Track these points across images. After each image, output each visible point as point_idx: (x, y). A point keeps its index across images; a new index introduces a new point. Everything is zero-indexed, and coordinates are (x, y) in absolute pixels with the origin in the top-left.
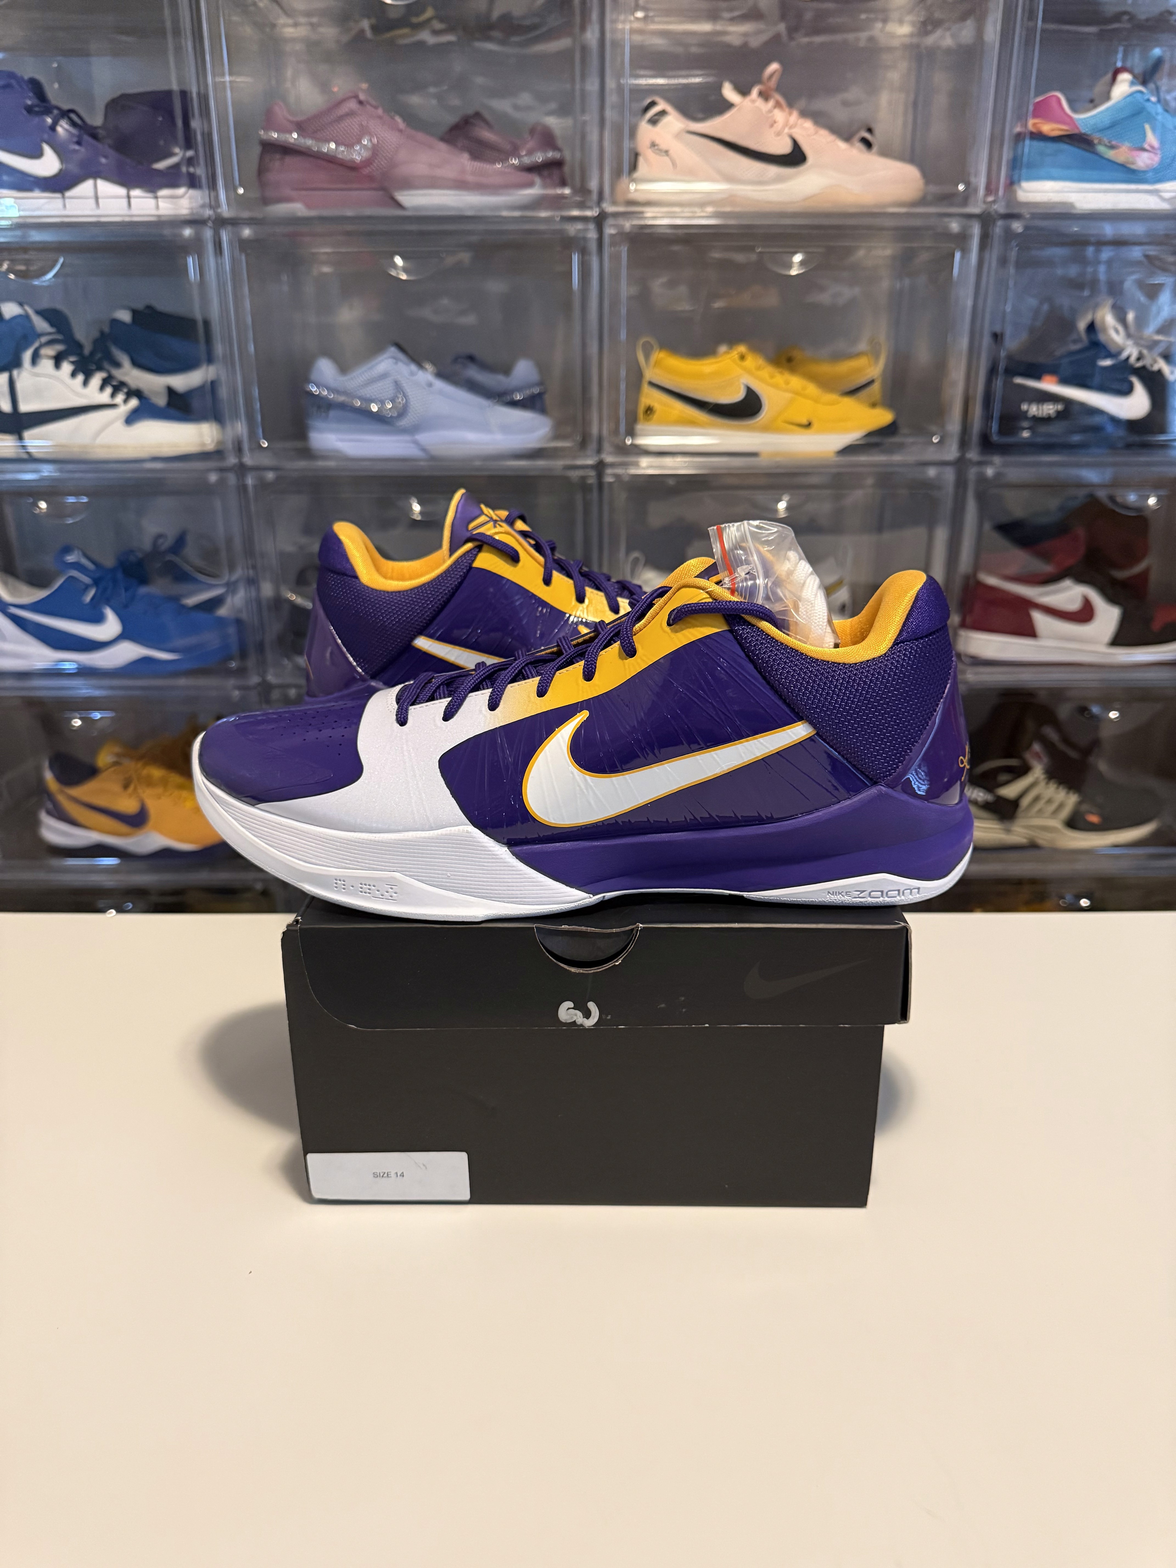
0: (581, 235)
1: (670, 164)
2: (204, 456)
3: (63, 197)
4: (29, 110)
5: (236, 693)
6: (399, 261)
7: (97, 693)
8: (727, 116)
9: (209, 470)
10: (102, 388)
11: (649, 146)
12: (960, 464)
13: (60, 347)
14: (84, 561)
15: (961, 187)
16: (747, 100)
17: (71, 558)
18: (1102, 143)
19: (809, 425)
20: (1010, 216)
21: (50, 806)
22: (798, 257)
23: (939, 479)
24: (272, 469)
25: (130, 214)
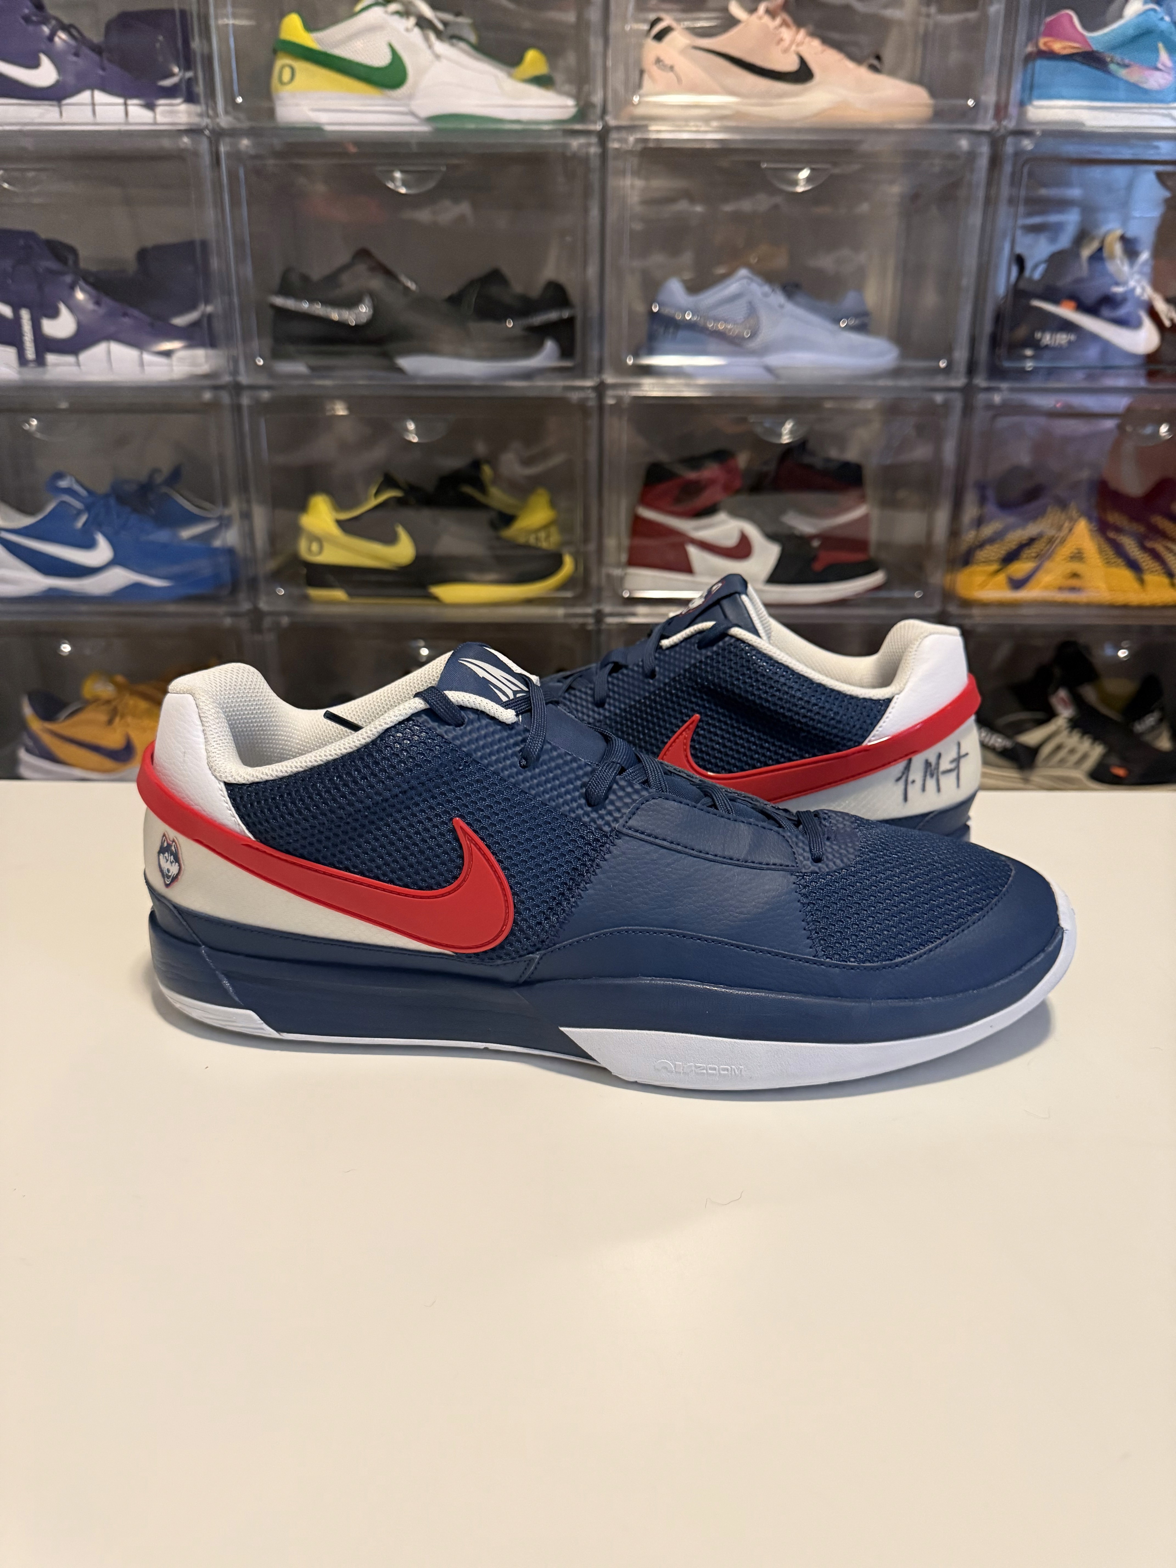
0: (583, 150)
1: (675, 78)
3: (60, 106)
4: (27, 19)
5: (228, 620)
6: (398, 175)
7: (88, 618)
8: (734, 32)
9: (202, 388)
11: (654, 62)
12: (968, 391)
14: (77, 487)
15: (971, 103)
16: (754, 17)
17: (63, 484)
18: (1115, 61)
20: (1019, 133)
21: (29, 742)
22: (804, 174)
23: (946, 405)
24: (268, 388)
25: (127, 123)
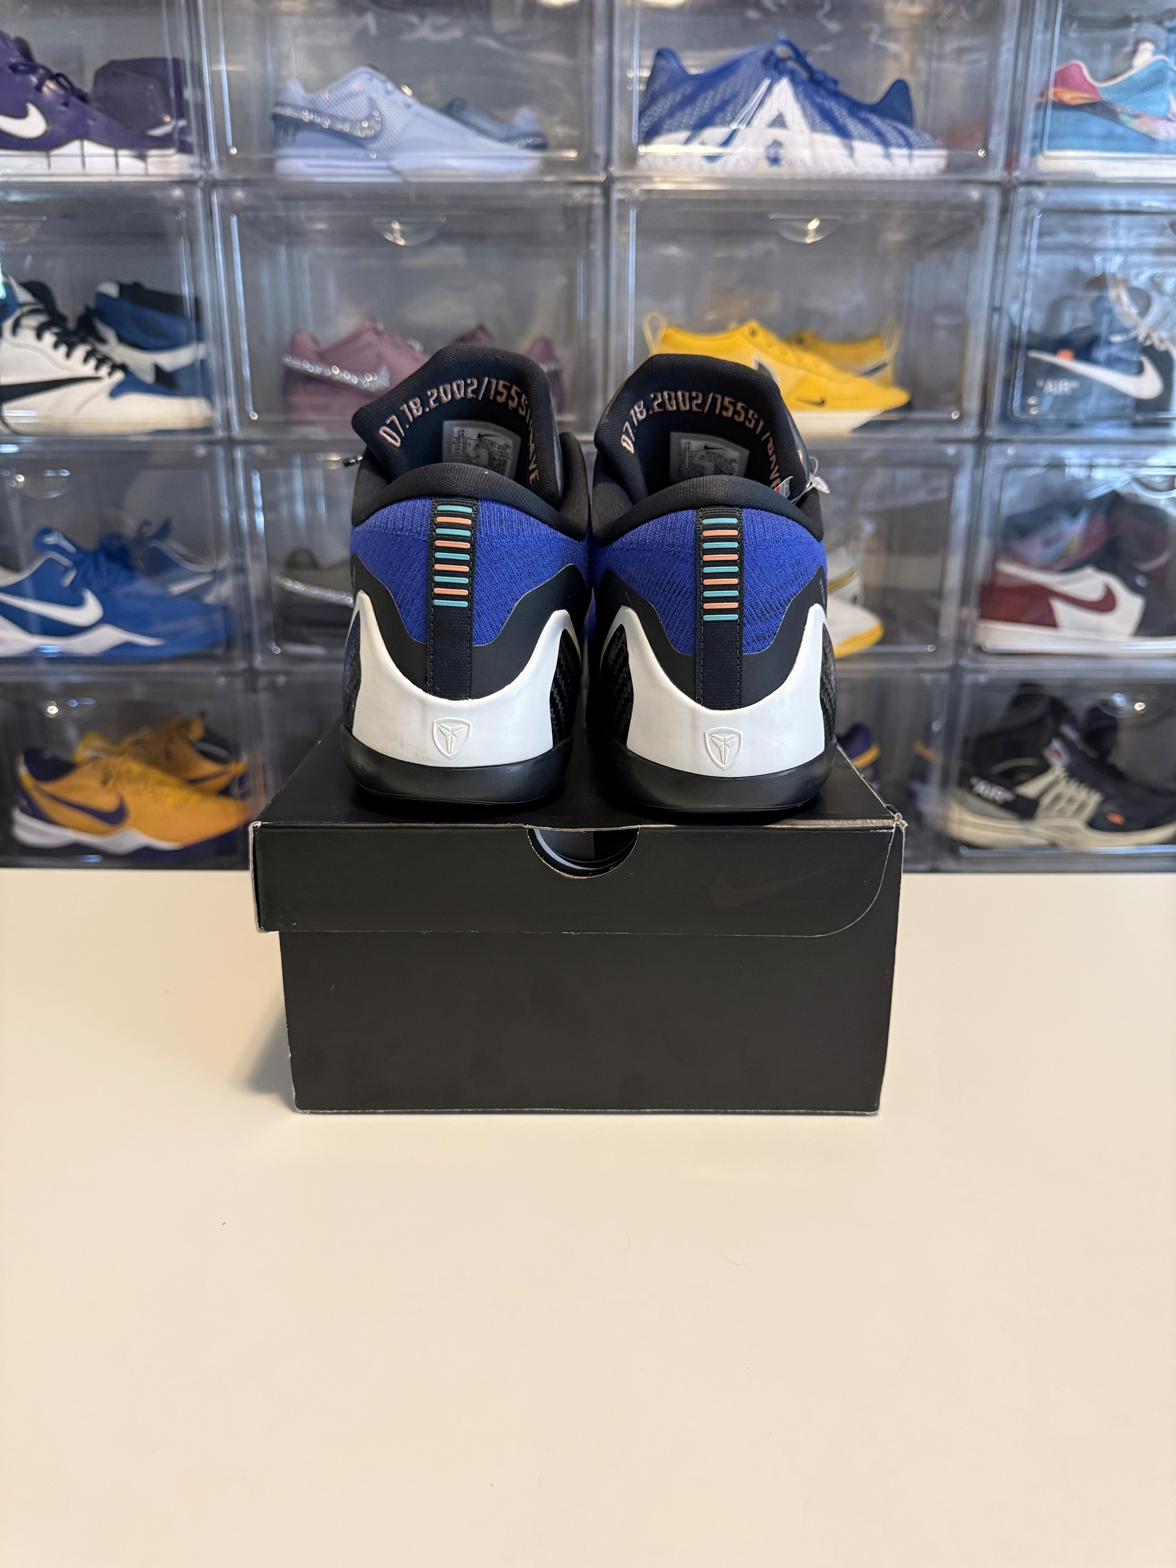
0: (586, 201)
2: (192, 431)
3: (48, 157)
4: (14, 68)
5: (222, 680)
6: (396, 226)
7: (75, 679)
9: (195, 443)
10: (86, 360)
12: (980, 442)
13: (41, 319)
14: (64, 544)
15: (981, 153)
17: (51, 540)
18: (1125, 112)
19: (822, 403)
20: (1031, 183)
21: (24, 803)
22: (814, 224)
23: (958, 455)
24: (264, 442)
25: (118, 175)
